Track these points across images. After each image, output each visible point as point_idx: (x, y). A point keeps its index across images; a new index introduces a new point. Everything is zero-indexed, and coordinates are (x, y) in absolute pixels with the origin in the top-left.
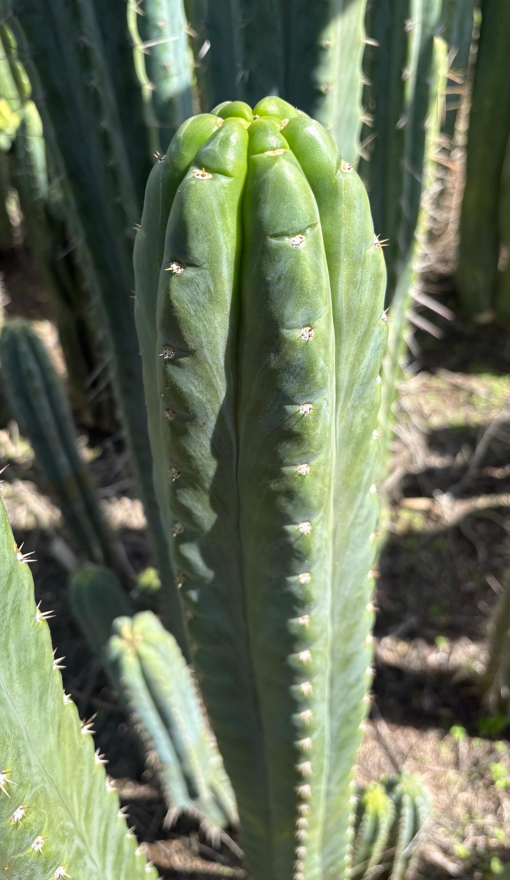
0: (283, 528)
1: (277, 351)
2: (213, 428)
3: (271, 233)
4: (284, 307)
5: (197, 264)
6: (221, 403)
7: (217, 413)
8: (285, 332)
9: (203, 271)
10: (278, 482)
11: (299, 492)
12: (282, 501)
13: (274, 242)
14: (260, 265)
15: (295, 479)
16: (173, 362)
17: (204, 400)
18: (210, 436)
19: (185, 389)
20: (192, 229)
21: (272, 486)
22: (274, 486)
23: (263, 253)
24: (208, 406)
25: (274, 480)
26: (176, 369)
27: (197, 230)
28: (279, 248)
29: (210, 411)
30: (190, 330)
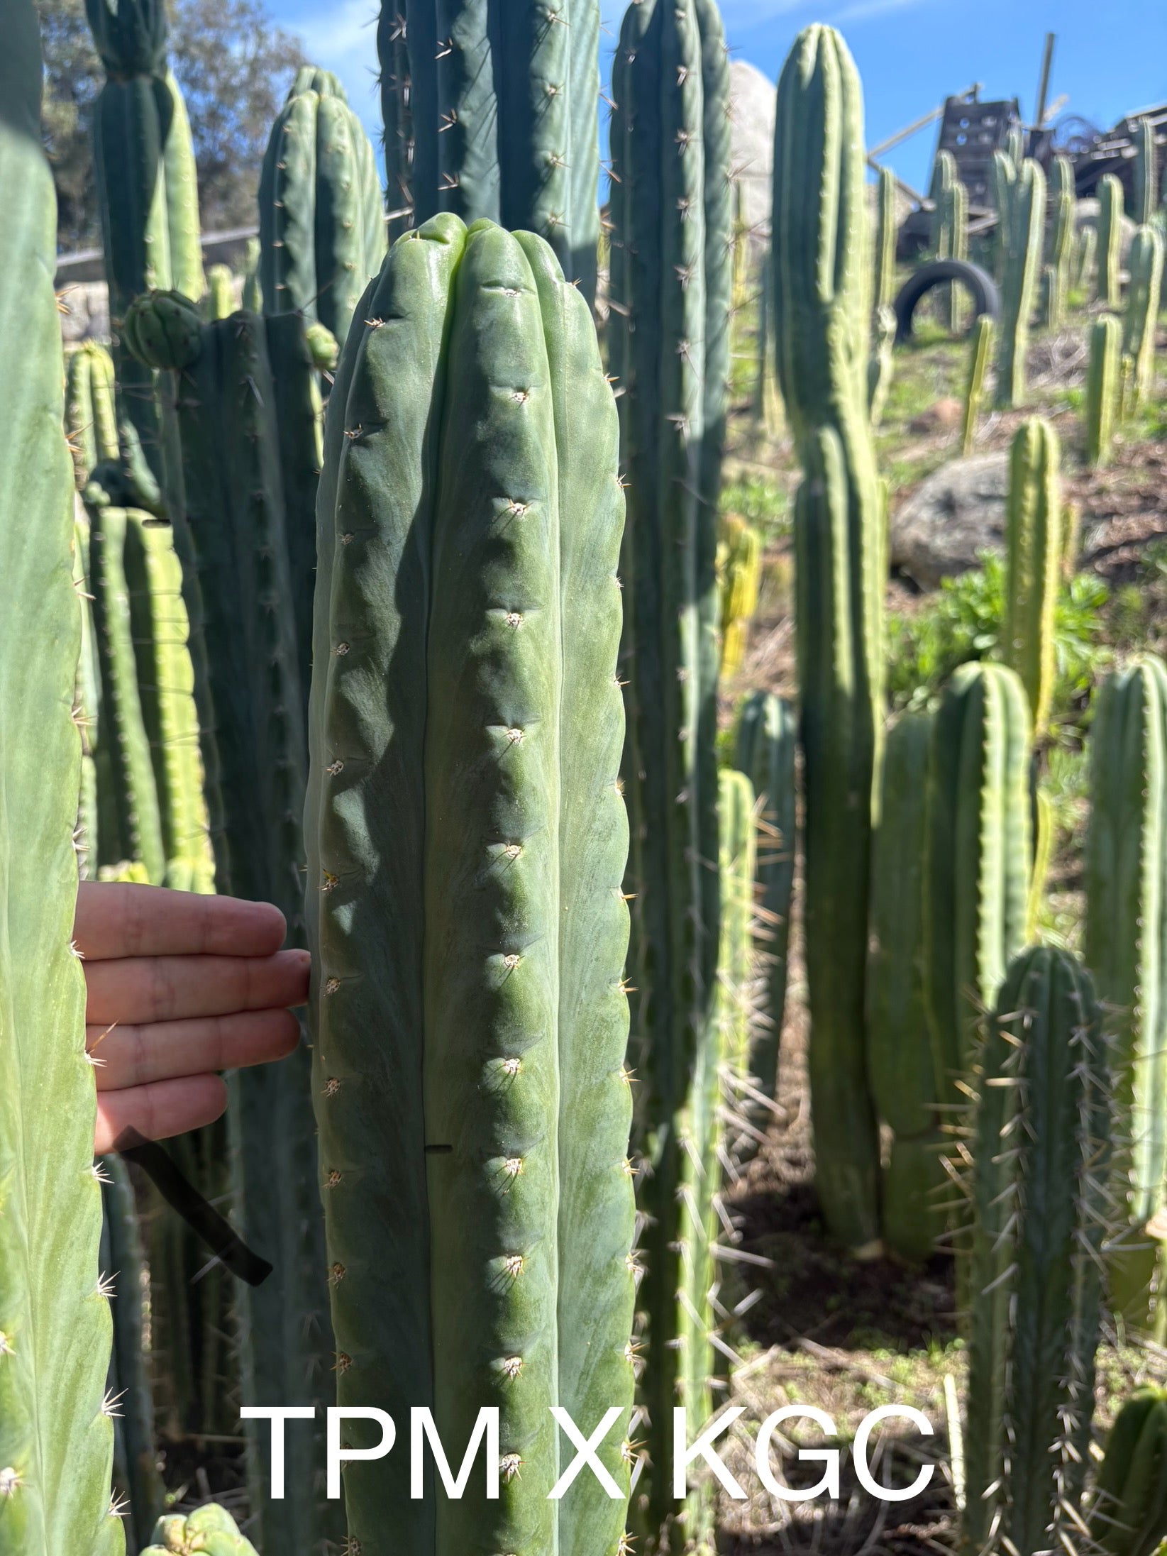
0: (486, 732)
1: (486, 417)
2: (401, 554)
3: (484, 281)
4: (496, 357)
5: (402, 314)
6: (414, 511)
7: (408, 527)
8: (496, 391)
9: (407, 323)
10: (481, 639)
11: (509, 651)
12: (485, 672)
13: (487, 291)
14: (471, 318)
15: (504, 630)
16: (362, 442)
17: (392, 500)
18: (396, 568)
19: (369, 481)
20: (399, 278)
21: (473, 647)
22: (476, 646)
23: (475, 304)
24: (397, 511)
25: (476, 636)
26: (362, 450)
27: (405, 279)
28: (490, 299)
29: (397, 521)
30: (385, 391)
